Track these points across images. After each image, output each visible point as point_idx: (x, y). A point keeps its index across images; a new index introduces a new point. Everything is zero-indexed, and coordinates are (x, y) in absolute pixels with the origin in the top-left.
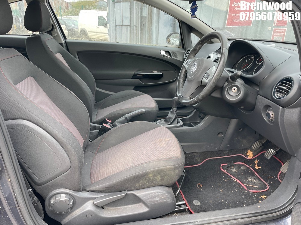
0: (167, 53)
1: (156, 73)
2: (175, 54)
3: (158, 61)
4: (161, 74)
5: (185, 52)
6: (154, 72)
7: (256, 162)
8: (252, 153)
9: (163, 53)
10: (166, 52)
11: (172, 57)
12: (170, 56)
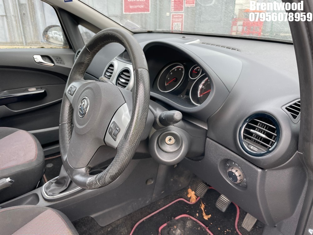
0: (46, 57)
1: (33, 91)
2: (59, 58)
3: (33, 72)
4: (43, 91)
5: (74, 55)
6: (30, 90)
7: (203, 207)
8: (193, 192)
9: (38, 59)
10: (43, 56)
11: (56, 64)
12: (53, 62)
